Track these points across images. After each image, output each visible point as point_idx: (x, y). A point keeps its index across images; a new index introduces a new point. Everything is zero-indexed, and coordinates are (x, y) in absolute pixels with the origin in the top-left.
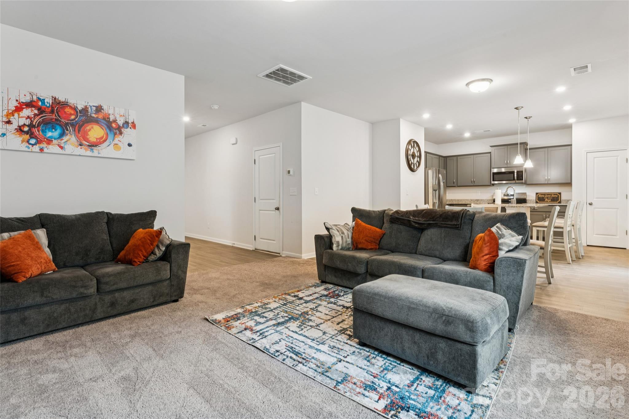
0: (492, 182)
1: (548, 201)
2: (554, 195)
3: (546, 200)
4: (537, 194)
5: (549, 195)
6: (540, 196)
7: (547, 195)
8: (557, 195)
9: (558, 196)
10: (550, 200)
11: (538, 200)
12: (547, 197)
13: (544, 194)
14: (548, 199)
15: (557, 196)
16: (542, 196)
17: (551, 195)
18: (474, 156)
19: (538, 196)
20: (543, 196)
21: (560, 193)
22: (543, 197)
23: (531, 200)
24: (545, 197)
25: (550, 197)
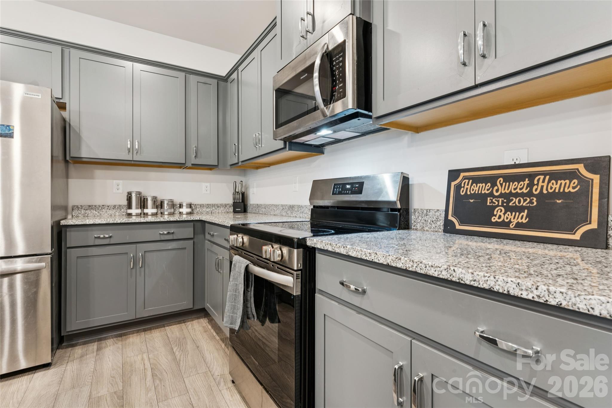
0: (277, 134)
1: (505, 224)
2: (555, 176)
3: (499, 215)
4: (453, 174)
5: (519, 178)
6: (471, 189)
7: (509, 179)
8: (572, 175)
11: (455, 214)
12: (508, 197)
13: (488, 176)
14: (509, 209)
16: (476, 188)
17: (531, 176)
18: (259, 48)
19: (458, 187)
20: (484, 188)
21: (600, 164)
22: (483, 198)
23: (429, 211)
24: (491, 195)
25: (523, 195)
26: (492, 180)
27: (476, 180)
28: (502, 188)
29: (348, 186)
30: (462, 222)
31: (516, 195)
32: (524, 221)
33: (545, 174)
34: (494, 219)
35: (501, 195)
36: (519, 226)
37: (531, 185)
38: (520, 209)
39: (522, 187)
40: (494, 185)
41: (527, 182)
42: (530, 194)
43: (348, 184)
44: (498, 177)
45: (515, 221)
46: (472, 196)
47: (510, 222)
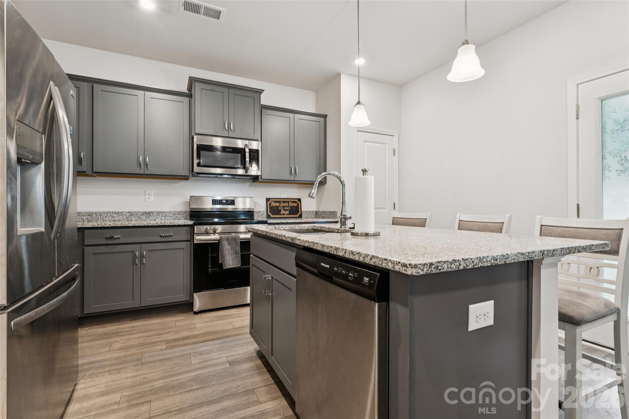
0: (196, 169)
1: (284, 214)
2: (293, 202)
3: (282, 212)
4: (268, 200)
5: (286, 202)
6: (274, 204)
7: (284, 202)
8: (295, 202)
9: (298, 204)
10: (288, 212)
11: (270, 212)
12: (284, 207)
13: (278, 201)
14: (285, 210)
15: (295, 205)
16: (275, 204)
17: (289, 202)
18: (147, 93)
19: (270, 204)
20: (278, 204)
21: (300, 200)
22: (278, 207)
23: (260, 212)
24: (280, 206)
25: (287, 207)
26: (280, 202)
27: (275, 202)
28: (282, 205)
29: (225, 201)
30: (273, 215)
31: (286, 207)
32: (288, 213)
33: (291, 201)
34: (281, 213)
35: (282, 206)
36: (287, 214)
37: (288, 204)
38: (287, 210)
39: (286, 204)
40: (280, 203)
41: (288, 203)
42: (288, 206)
43: (224, 200)
44: (281, 201)
45: (286, 214)
46: (275, 206)
47: (285, 214)
